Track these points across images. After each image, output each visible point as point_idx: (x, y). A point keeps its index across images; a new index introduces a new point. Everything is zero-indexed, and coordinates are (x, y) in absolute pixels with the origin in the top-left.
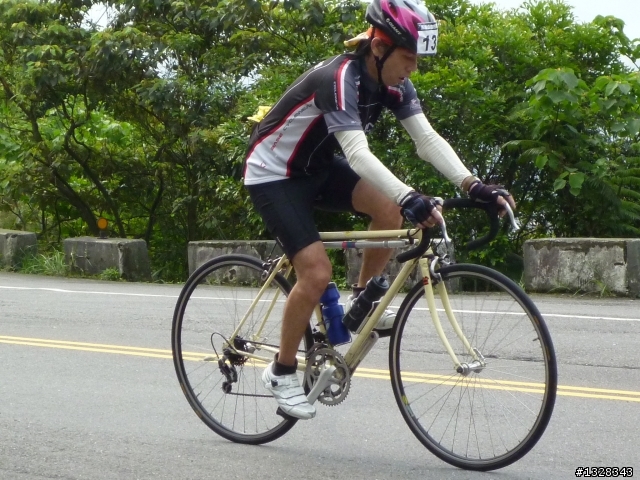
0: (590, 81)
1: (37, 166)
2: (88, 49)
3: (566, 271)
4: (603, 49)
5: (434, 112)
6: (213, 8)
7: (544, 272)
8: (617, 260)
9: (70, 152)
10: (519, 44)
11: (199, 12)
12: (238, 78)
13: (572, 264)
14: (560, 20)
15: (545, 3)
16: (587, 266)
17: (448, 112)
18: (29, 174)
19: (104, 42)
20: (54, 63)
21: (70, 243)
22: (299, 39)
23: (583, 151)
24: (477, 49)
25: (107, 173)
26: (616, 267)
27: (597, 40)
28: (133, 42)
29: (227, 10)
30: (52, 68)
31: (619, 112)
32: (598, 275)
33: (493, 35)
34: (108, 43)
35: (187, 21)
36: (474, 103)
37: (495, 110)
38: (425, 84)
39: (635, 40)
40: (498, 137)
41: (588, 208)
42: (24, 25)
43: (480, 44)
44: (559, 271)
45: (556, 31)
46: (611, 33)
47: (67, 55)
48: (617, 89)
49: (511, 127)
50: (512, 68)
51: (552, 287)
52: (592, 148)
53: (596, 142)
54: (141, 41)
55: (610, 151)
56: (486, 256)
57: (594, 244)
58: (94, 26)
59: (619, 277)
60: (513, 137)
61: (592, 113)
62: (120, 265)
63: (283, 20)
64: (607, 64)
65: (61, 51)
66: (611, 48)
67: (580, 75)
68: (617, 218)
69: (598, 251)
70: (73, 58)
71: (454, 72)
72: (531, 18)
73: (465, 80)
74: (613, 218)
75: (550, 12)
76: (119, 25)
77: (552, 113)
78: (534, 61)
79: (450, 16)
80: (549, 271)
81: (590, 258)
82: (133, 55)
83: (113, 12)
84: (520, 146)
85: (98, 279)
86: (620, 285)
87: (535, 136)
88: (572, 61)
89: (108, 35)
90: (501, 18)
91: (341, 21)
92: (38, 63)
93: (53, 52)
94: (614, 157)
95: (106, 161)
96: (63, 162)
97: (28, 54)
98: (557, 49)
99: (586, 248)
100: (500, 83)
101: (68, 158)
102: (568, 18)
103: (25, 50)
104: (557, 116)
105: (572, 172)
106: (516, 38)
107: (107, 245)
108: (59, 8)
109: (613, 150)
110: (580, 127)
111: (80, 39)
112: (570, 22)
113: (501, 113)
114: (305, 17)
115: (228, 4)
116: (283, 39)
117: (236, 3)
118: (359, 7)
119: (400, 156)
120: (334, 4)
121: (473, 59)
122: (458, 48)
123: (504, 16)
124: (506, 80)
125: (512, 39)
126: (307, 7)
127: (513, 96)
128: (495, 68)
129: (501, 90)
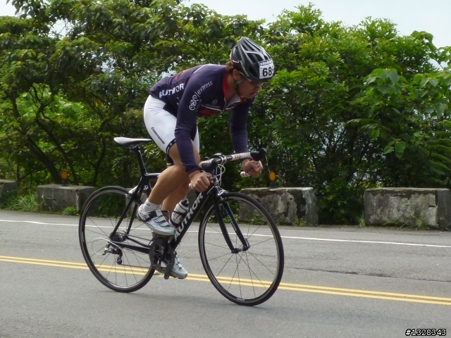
0: (409, 76)
1: (17, 134)
2: (54, 52)
3: (395, 211)
4: (418, 54)
5: (298, 98)
6: (142, 25)
7: (379, 211)
8: (431, 204)
9: (40, 124)
10: (358, 50)
11: (132, 26)
12: (159, 73)
13: (398, 207)
14: (387, 34)
15: (377, 22)
16: (409, 208)
17: (308, 99)
18: (11, 140)
19: (64, 49)
20: (30, 62)
21: (41, 189)
22: (203, 46)
23: (404, 126)
24: (329, 54)
25: (65, 139)
26: (430, 208)
27: (414, 47)
28: (85, 48)
29: (153, 26)
30: (28, 66)
31: (430, 99)
32: (417, 214)
33: (340, 44)
34: (68, 48)
35: (123, 33)
36: (327, 92)
37: (342, 97)
38: (292, 79)
39: (441, 48)
40: (344, 116)
41: (408, 166)
42: (9, 35)
43: (331, 50)
44: (390, 211)
45: (385, 42)
46: (423, 43)
47: (39, 57)
48: (428, 83)
49: (354, 109)
50: (354, 68)
51: (385, 222)
52: (411, 124)
53: (413, 120)
54: (91, 46)
55: (423, 127)
56: (334, 198)
57: (414, 192)
58: (58, 35)
59: (432, 215)
60: (356, 117)
61: (411, 99)
62: (77, 205)
63: (192, 33)
64: (421, 65)
66: (424, 54)
67: (402, 73)
68: (428, 174)
69: (417, 197)
70: (43, 59)
71: (312, 71)
72: (366, 32)
73: (320, 76)
74: (425, 174)
75: (380, 28)
76: (74, 35)
77: (382, 100)
78: (370, 63)
79: (310, 30)
80: (382, 211)
81: (411, 202)
82: (85, 57)
83: (70, 26)
84: (360, 122)
85: (61, 214)
86: (433, 221)
87: (370, 116)
88: (396, 63)
89: (68, 43)
90: (346, 32)
91: (233, 34)
92: (19, 63)
93: (30, 54)
94: (426, 130)
95: (64, 130)
96: (34, 131)
97: (12, 56)
98: (385, 54)
99: (408, 195)
100: (345, 78)
101: (38, 129)
102: (393, 32)
103: (9, 53)
104: (385, 102)
105: (397, 141)
106: (356, 47)
107: (68, 190)
108: (33, 23)
109: (425, 126)
110: (401, 110)
111: (48, 45)
112: (394, 35)
113: (346, 99)
114: (208, 31)
115: (153, 22)
116: (192, 46)
117: (159, 21)
118: (246, 24)
119: (274, 129)
120: (228, 22)
121: (325, 61)
122: (315, 53)
123: (347, 31)
124: (350, 76)
125: (354, 47)
126: (209, 24)
127: (354, 87)
128: (342, 67)
129: (346, 83)
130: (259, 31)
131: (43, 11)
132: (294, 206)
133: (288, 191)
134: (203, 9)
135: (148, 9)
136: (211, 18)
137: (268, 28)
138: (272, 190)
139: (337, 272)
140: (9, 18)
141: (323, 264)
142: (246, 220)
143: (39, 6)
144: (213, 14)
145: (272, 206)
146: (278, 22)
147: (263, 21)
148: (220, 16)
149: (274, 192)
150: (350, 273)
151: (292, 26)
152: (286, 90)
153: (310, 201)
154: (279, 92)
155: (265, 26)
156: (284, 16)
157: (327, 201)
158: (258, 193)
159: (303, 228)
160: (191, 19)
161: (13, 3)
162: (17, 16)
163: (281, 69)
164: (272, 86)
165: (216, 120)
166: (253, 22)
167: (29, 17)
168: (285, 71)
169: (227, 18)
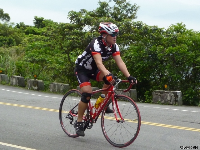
1: (69, 67)
2: (84, 37)
12: (124, 46)
17: (180, 58)
18: (67, 69)
19: (88, 36)
20: (75, 40)
22: (141, 37)
24: (188, 41)
30: (74, 42)
33: (192, 38)
34: (90, 36)
36: (187, 56)
37: (193, 58)
38: (174, 50)
40: (194, 65)
42: (68, 30)
49: (197, 62)
50: (197, 47)
56: (188, 96)
58: (86, 31)
60: (197, 65)
63: (137, 32)
65: (77, 37)
70: (80, 39)
71: (182, 47)
73: (185, 50)
76: (92, 31)
79: (181, 32)
83: (91, 27)
84: (199, 67)
89: (90, 34)
91: (152, 33)
92: (71, 41)
93: (75, 37)
97: (69, 38)
100: (194, 51)
108: (77, 26)
111: (82, 34)
113: (194, 58)
114: (143, 31)
115: (122, 27)
116: (136, 36)
117: (125, 27)
118: (157, 29)
119: (166, 69)
120: (151, 28)
121: (187, 44)
122: (183, 41)
123: (195, 33)
124: (196, 50)
125: (198, 39)
126: (143, 29)
127: (197, 54)
128: (193, 46)
129: (194, 52)
130: (162, 32)
131: (81, 22)
132: (173, 98)
133: (172, 92)
134: (141, 23)
135: (120, 22)
136: (144, 26)
137: (165, 31)
138: (165, 91)
139: (194, 123)
140: (68, 24)
141: (188, 120)
142: (155, 102)
143: (79, 20)
144: (145, 25)
145: (165, 97)
146: (169, 29)
147: (164, 28)
148: (147, 26)
149: (166, 92)
150: (198, 123)
151: (175, 30)
152: (171, 54)
153: (180, 96)
154: (169, 55)
155: (165, 30)
156: (172, 27)
157: (185, 97)
158: (160, 92)
159: (177, 106)
160: (137, 26)
161: (70, 18)
162: (71, 23)
163: (170, 46)
164: (166, 52)
165: (144, 64)
166: (160, 28)
167: (75, 24)
168: (172, 47)
169: (150, 27)
